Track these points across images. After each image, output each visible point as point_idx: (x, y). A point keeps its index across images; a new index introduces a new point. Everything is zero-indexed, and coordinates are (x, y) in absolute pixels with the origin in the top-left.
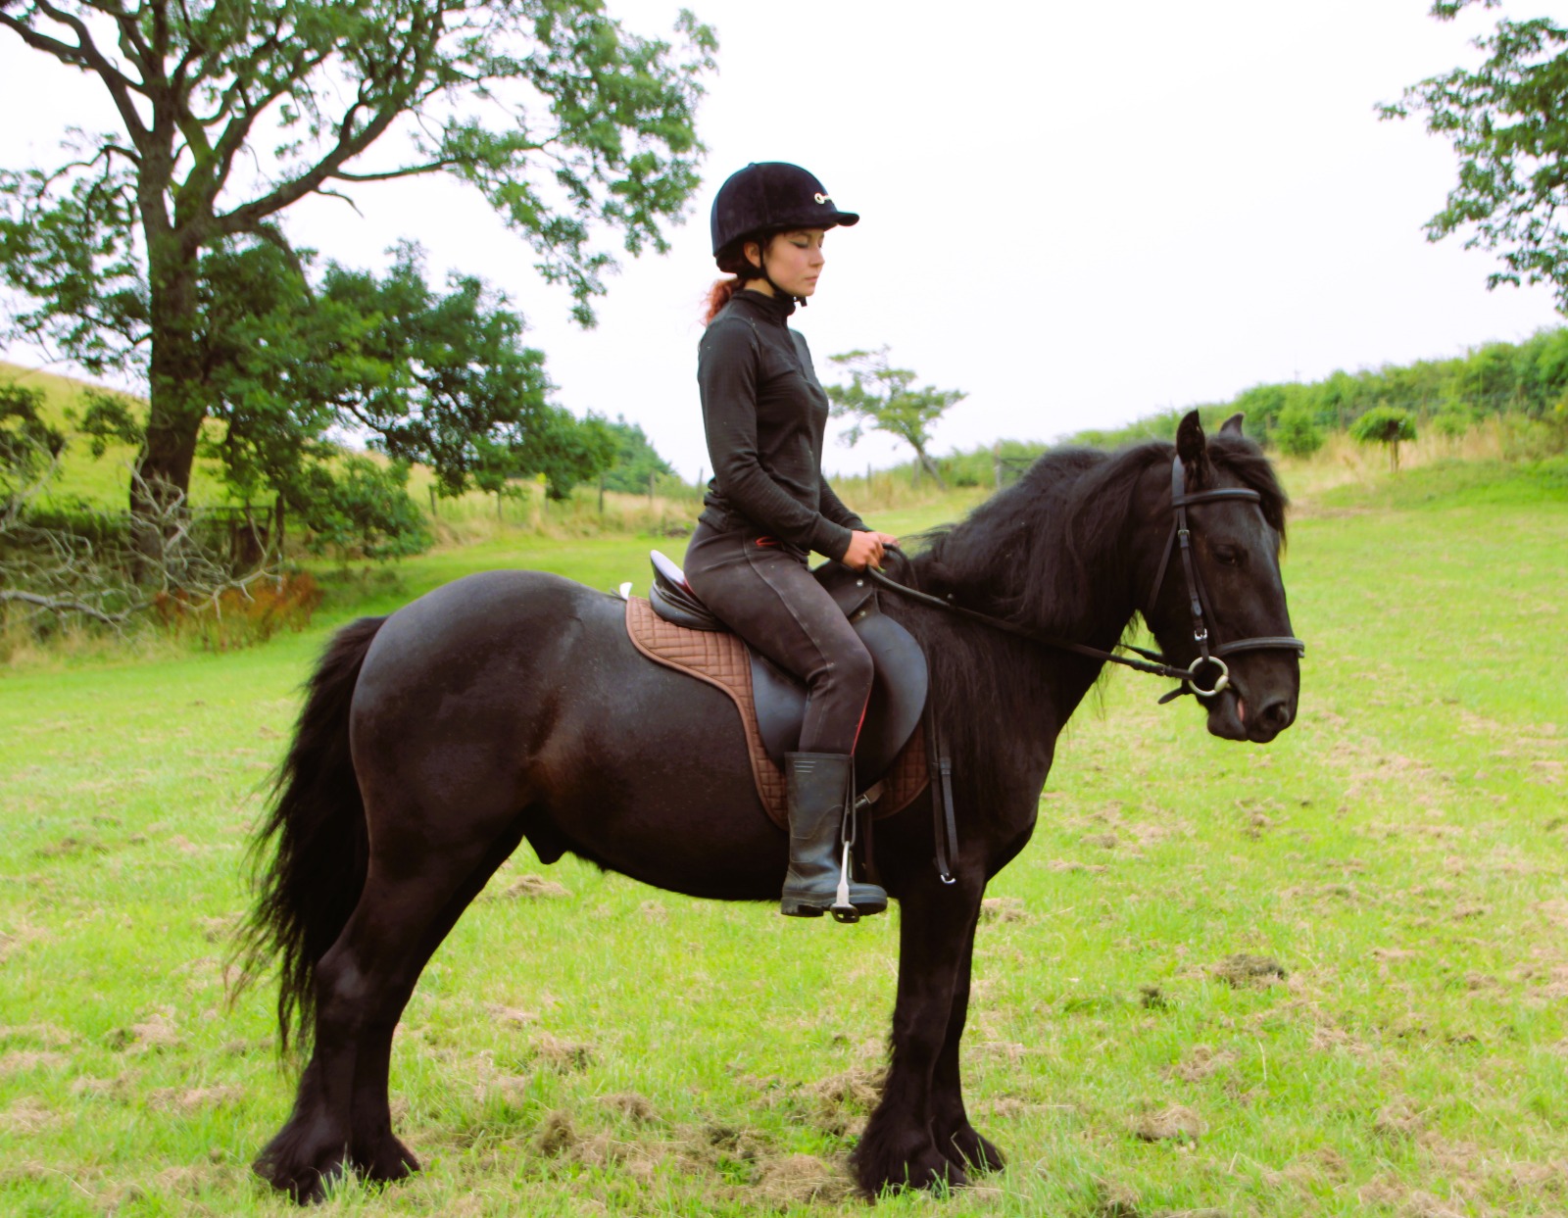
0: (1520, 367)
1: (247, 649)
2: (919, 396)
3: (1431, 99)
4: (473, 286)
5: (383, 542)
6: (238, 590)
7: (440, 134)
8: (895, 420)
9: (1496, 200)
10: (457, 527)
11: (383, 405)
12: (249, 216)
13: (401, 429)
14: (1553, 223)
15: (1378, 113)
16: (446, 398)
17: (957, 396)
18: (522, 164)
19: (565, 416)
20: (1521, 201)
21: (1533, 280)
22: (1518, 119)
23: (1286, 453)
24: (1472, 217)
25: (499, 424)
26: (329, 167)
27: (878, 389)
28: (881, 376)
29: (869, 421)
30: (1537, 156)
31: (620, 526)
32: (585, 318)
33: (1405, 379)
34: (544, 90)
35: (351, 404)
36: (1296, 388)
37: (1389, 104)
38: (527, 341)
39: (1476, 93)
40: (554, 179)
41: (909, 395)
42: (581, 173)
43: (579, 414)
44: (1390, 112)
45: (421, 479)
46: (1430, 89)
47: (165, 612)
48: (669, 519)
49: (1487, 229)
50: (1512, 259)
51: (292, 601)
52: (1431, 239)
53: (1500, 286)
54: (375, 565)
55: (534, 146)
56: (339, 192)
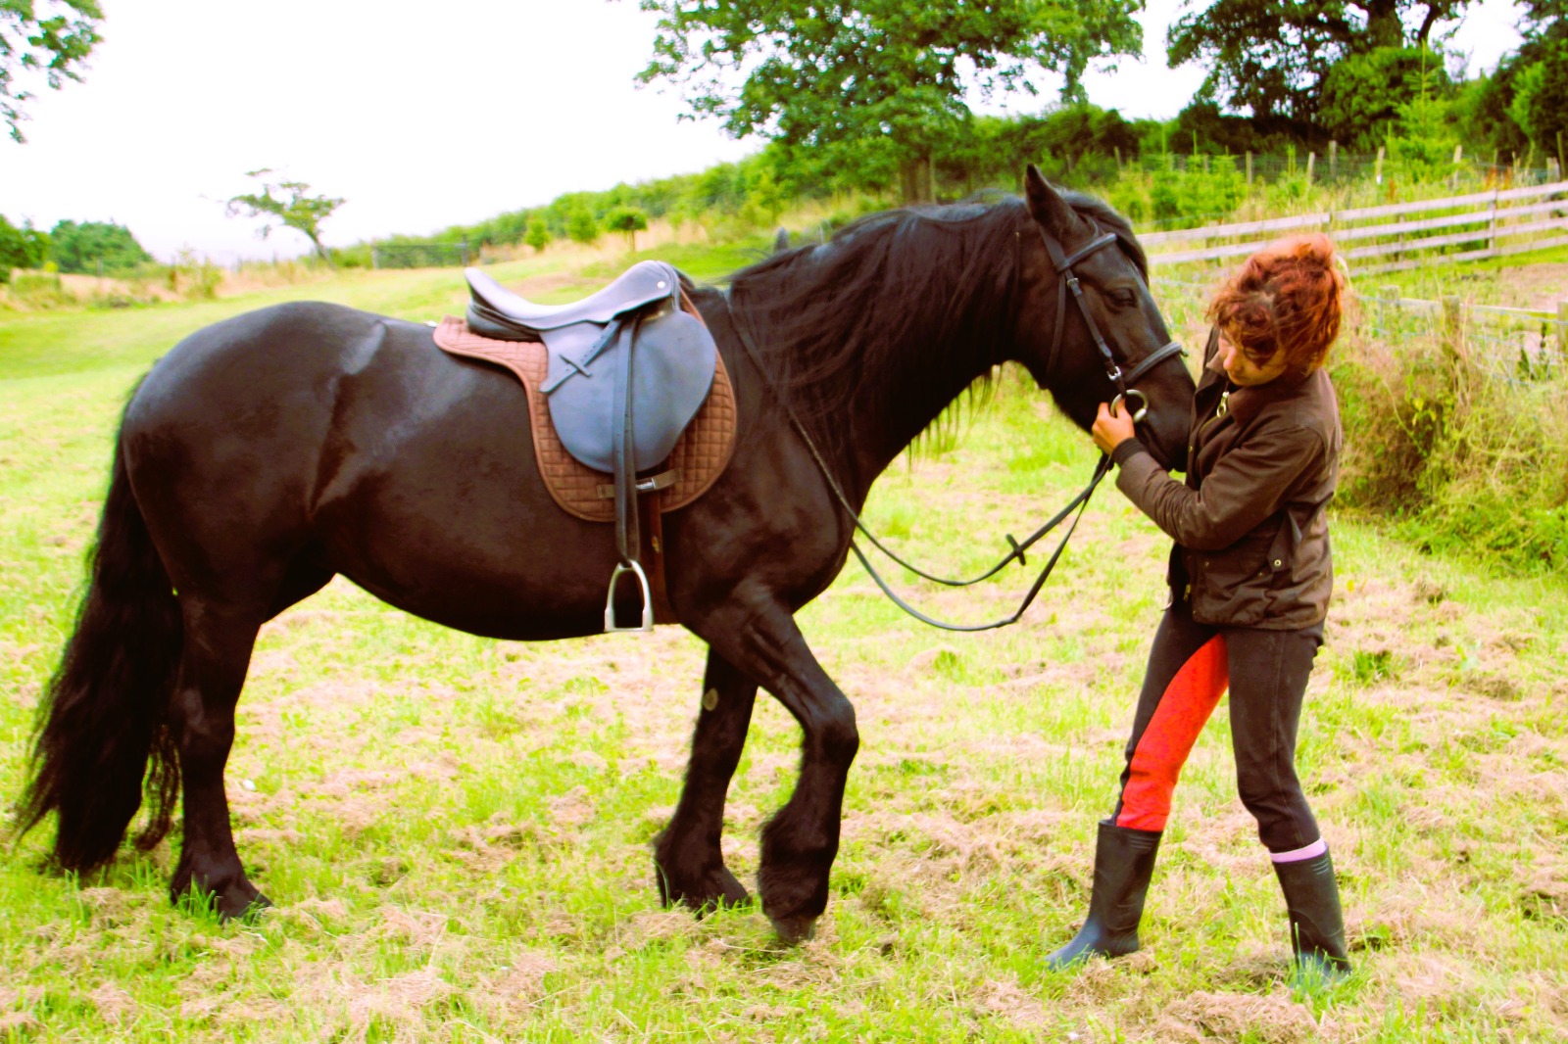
0: (734, 178)
2: (313, 201)
8: (296, 219)
17: (341, 201)
21: (704, 117)
24: (665, 74)
27: (284, 197)
28: (284, 186)
29: (276, 220)
31: (74, 300)
32: (18, 137)
33: (663, 187)
41: (306, 201)
48: (115, 295)
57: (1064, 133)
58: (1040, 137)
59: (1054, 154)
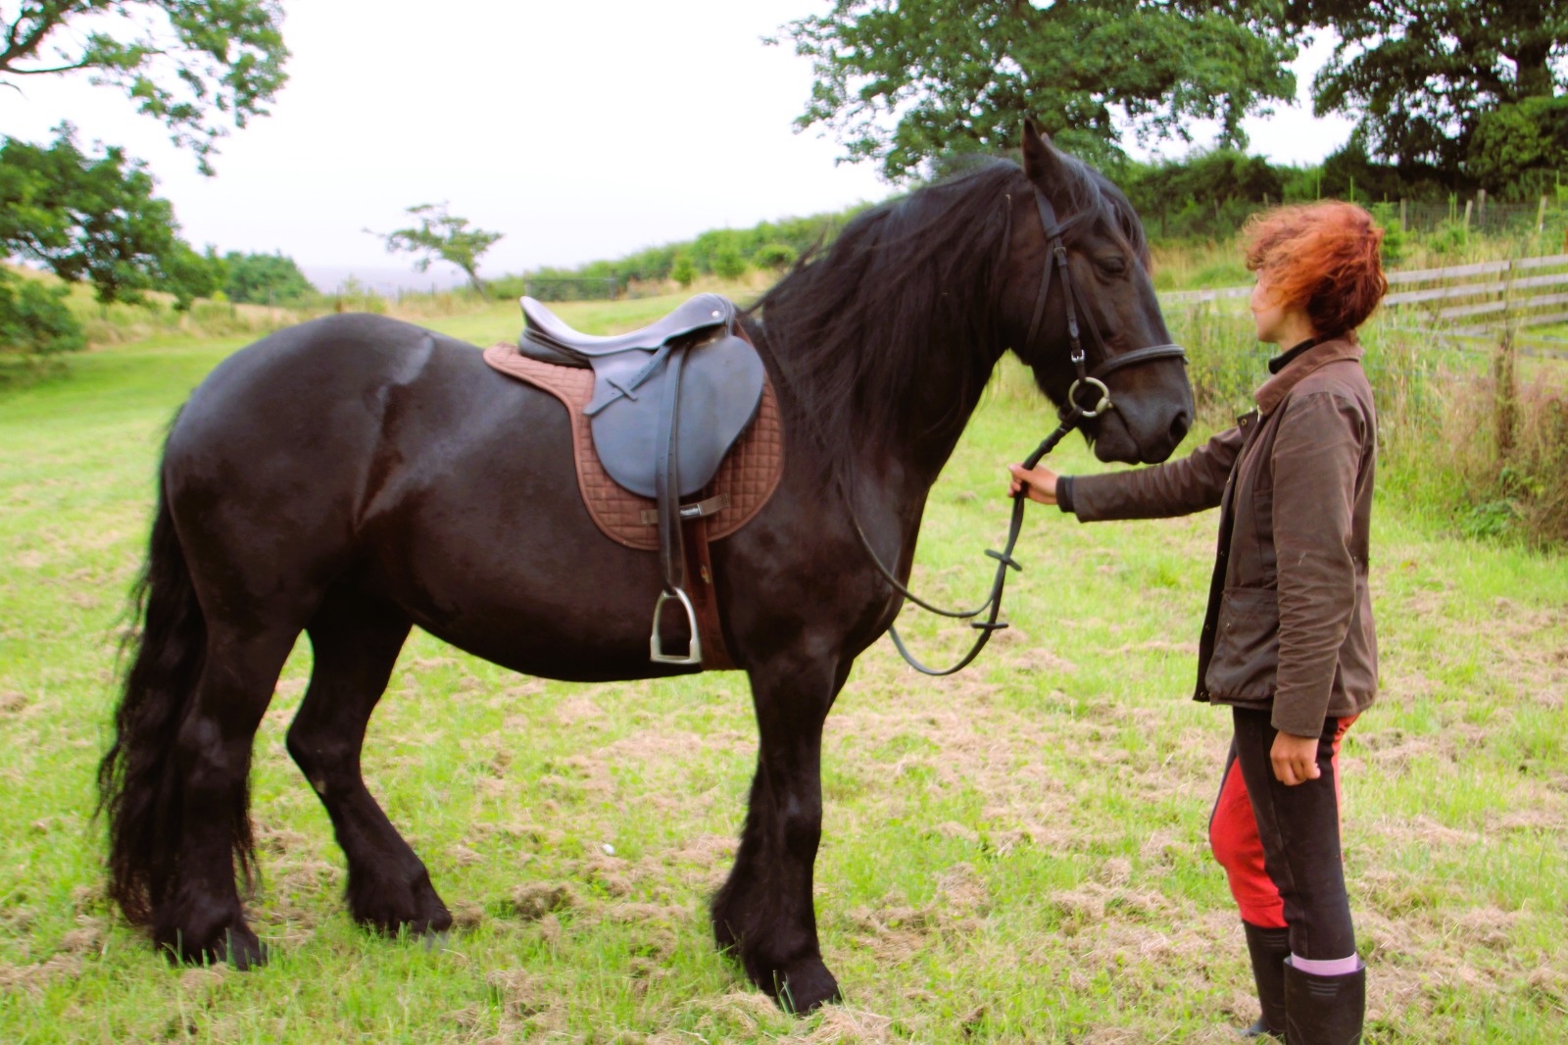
2: (470, 236)
3: (796, 35)
4: (117, 154)
7: (85, 43)
8: (454, 253)
10: (123, 330)
11: (51, 241)
13: (66, 257)
14: (877, 121)
16: (99, 236)
17: (498, 236)
19: (185, 249)
20: (854, 107)
22: (850, 51)
23: (720, 277)
24: (823, 118)
25: (138, 255)
27: (441, 231)
28: (443, 222)
29: (435, 254)
30: (863, 75)
31: (246, 328)
32: (207, 171)
34: (172, 12)
37: (767, 36)
38: (158, 193)
39: (825, 31)
40: (176, 75)
41: (464, 236)
42: (196, 71)
43: (199, 247)
44: (768, 42)
45: (82, 296)
46: (795, 28)
49: (832, 126)
50: (849, 146)
53: (842, 164)
55: (159, 52)
56: (11, 81)
57: (1208, 178)
58: (1183, 183)
59: (1198, 200)
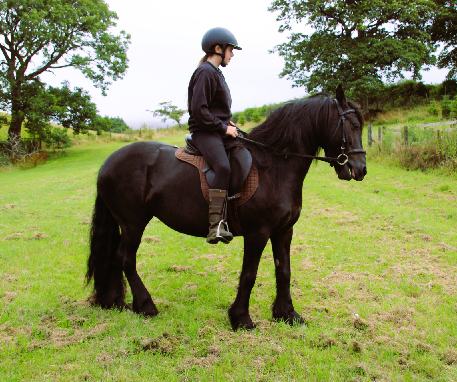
1: (31, 169)
2: (178, 111)
3: (279, 49)
4: (80, 90)
5: (62, 145)
6: (29, 156)
7: (71, 58)
8: (173, 117)
9: (293, 70)
10: (80, 141)
11: (62, 116)
12: (31, 76)
13: (65, 121)
14: (304, 74)
15: (269, 52)
16: (75, 114)
18: (89, 64)
19: (100, 117)
20: (298, 70)
21: (301, 86)
22: (296, 53)
23: (254, 122)
24: (289, 73)
25: (86, 119)
26: (48, 65)
27: (169, 110)
28: (170, 107)
29: (168, 117)
30: (300, 61)
31: (114, 140)
32: (104, 94)
34: (95, 48)
35: (54, 116)
36: (256, 109)
37: (271, 50)
38: (92, 101)
39: (288, 48)
40: (97, 67)
41: (176, 111)
42: (102, 65)
43: (103, 116)
44: (271, 52)
45: (70, 131)
46: (279, 47)
47: (14, 161)
48: (125, 138)
49: (291, 76)
50: (297, 82)
51: (42, 158)
52: (280, 78)
53: (294, 87)
54: (60, 150)
55: (92, 60)
56: (50, 70)
58: (397, 91)
59: (402, 96)
